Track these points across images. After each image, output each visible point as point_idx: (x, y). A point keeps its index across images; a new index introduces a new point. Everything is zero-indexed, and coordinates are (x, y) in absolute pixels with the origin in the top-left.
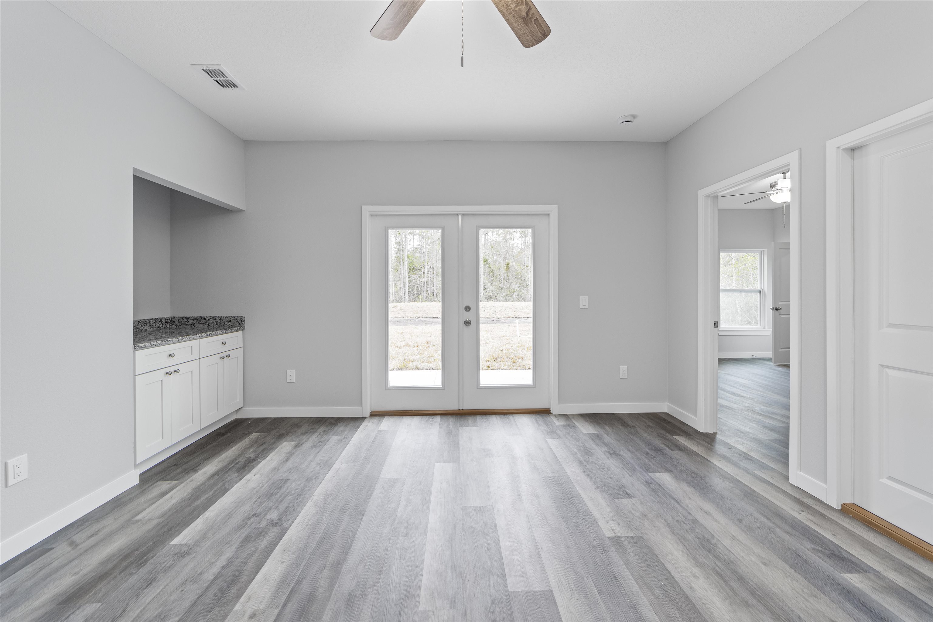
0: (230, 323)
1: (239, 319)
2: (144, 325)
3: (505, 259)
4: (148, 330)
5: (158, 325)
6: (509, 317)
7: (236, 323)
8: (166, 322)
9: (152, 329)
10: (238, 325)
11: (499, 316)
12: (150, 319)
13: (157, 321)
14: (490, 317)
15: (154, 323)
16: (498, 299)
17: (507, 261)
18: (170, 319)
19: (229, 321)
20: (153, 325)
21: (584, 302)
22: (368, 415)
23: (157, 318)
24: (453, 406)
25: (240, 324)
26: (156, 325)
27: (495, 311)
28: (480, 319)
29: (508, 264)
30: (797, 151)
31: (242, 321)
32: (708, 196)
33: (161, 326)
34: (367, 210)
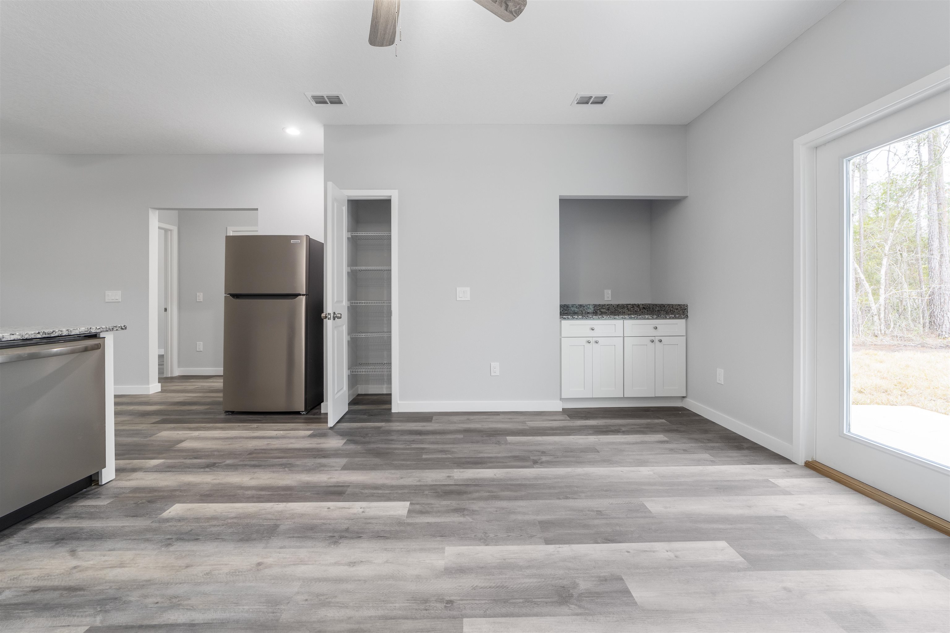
2: (623, 309)
4: (626, 312)
5: (636, 309)
8: (643, 308)
9: (629, 312)
12: (628, 304)
13: (635, 306)
15: (632, 307)
18: (648, 306)
20: (630, 309)
22: (801, 461)
23: (635, 304)
26: (633, 310)
33: (639, 310)
34: (800, 142)
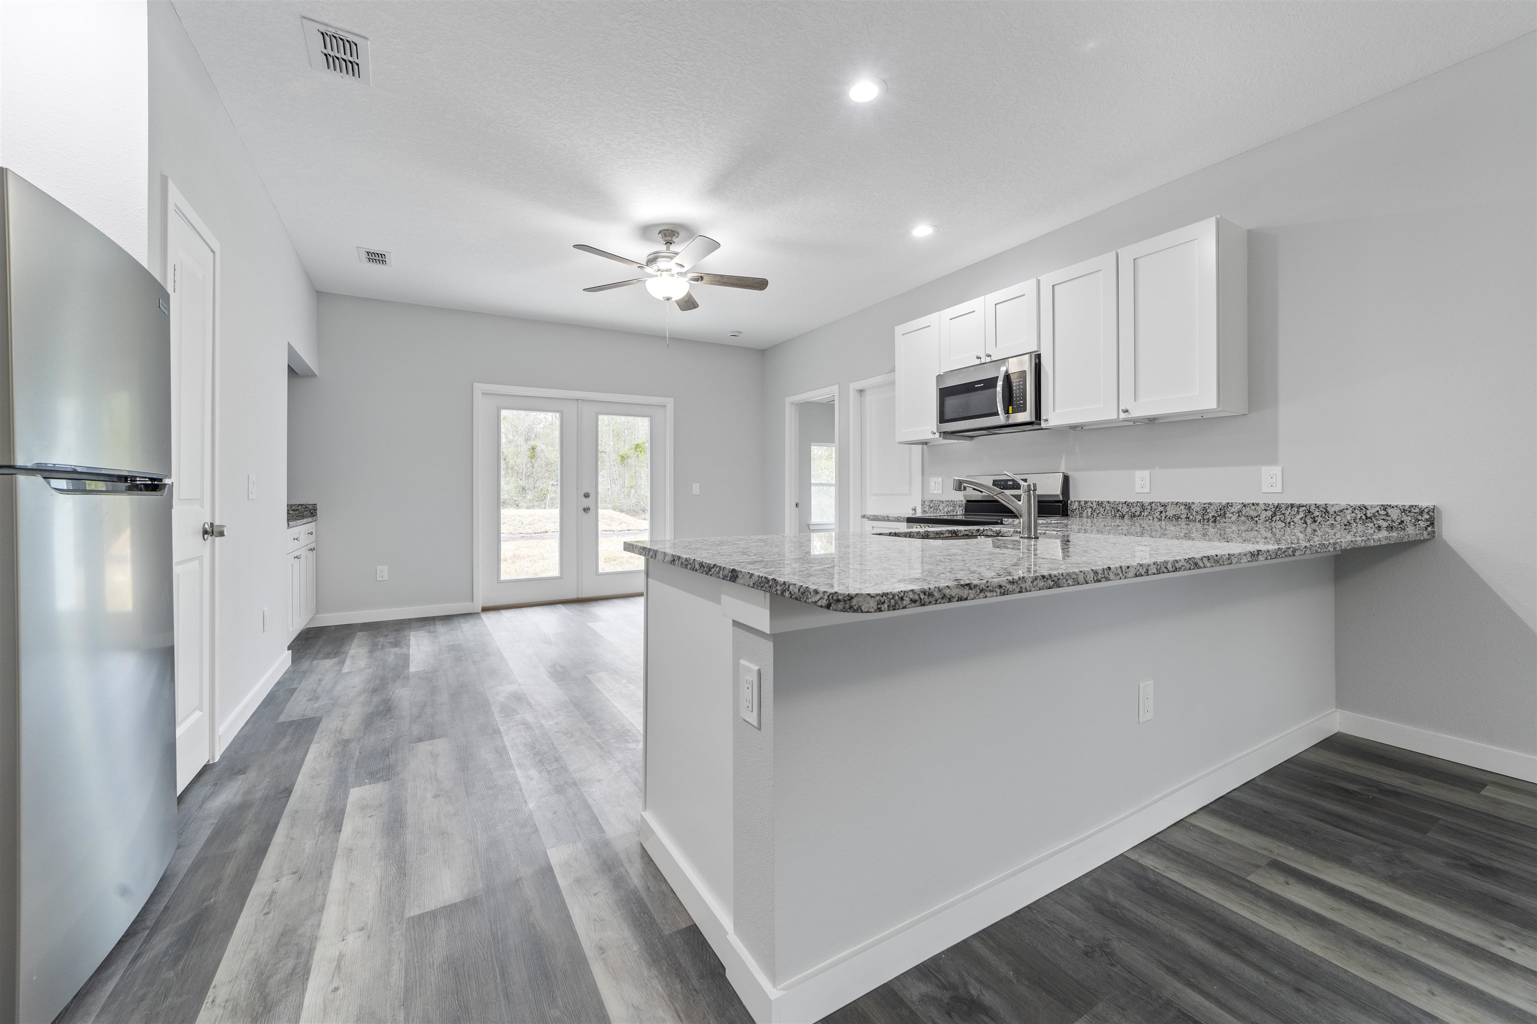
0: (297, 512)
1: (311, 507)
3: (527, 440)
6: (546, 532)
7: (306, 513)
10: (309, 514)
11: (530, 531)
14: (515, 532)
16: (520, 505)
17: (533, 443)
19: (296, 510)
21: (696, 489)
22: (480, 610)
24: (573, 595)
25: (312, 513)
27: (522, 524)
28: (502, 535)
29: (533, 449)
30: (837, 385)
31: (315, 510)
32: (792, 403)
34: (479, 387)
